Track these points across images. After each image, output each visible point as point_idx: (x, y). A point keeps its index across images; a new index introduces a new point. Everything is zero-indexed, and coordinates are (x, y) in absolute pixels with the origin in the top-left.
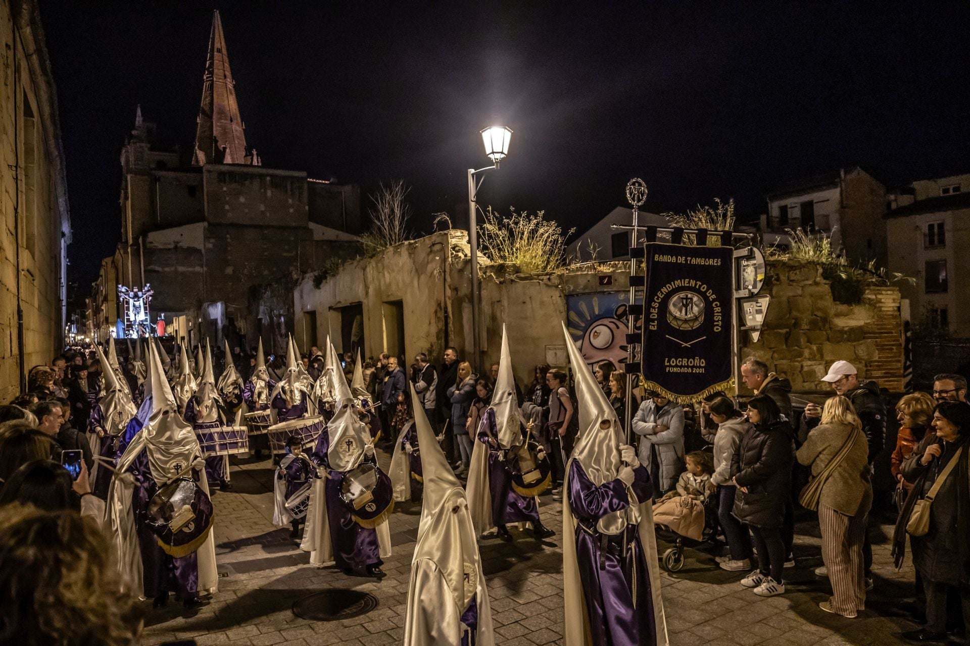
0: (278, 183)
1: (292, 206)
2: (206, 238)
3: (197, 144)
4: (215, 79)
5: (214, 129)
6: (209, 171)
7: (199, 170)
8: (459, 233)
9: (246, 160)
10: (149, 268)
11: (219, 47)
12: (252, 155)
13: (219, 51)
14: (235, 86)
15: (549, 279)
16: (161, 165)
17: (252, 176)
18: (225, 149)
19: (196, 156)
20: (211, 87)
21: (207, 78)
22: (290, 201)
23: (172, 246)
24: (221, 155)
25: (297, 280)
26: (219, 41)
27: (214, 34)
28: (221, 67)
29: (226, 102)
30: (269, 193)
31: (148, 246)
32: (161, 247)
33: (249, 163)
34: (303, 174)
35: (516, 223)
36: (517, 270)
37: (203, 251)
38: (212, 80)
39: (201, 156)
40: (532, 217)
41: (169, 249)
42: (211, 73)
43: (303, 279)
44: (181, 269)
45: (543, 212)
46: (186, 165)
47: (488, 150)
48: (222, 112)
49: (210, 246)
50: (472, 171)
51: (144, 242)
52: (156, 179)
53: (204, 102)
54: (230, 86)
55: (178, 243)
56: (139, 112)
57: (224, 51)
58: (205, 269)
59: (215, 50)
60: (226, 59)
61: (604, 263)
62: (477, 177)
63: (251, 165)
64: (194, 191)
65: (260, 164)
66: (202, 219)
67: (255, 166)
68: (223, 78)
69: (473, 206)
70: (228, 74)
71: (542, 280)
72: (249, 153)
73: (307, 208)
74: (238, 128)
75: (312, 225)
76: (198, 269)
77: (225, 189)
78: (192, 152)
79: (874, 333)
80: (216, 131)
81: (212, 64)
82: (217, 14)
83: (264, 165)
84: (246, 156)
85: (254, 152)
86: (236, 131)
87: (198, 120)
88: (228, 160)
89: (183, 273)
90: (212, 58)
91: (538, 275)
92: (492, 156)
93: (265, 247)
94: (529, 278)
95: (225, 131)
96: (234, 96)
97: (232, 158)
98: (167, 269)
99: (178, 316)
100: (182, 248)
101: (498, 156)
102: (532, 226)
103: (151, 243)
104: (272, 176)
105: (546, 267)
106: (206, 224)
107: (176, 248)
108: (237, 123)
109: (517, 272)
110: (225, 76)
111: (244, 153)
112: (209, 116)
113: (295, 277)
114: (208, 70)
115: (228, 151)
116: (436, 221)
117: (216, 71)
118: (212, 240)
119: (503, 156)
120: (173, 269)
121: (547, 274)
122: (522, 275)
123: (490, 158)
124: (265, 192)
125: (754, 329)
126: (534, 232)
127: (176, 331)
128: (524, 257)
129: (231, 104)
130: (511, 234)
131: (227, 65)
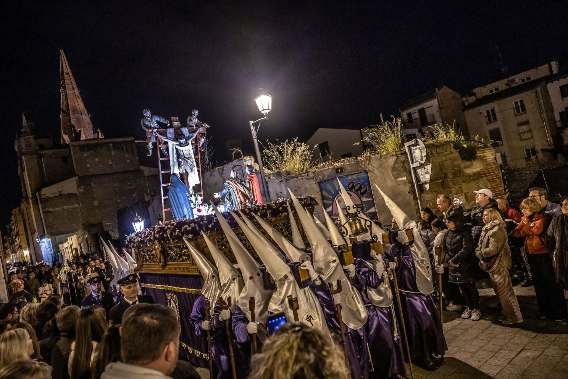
0: (117, 146)
1: (128, 158)
2: (78, 186)
3: (63, 131)
4: (67, 91)
5: (72, 120)
6: (74, 146)
7: (68, 146)
8: (249, 158)
9: (94, 136)
10: (46, 210)
11: (67, 72)
12: (98, 132)
13: (67, 74)
14: (80, 94)
15: (308, 175)
16: (42, 147)
17: (101, 145)
18: (80, 131)
19: (63, 138)
20: (66, 96)
21: (62, 91)
22: (127, 156)
23: (58, 194)
24: (78, 135)
25: (149, 201)
26: (66, 67)
27: (62, 65)
28: (70, 84)
29: (76, 103)
30: (113, 153)
31: (43, 197)
32: (52, 196)
33: (97, 137)
34: (133, 138)
35: (283, 147)
36: (288, 173)
37: (78, 194)
38: (66, 92)
39: (66, 137)
40: (291, 142)
41: (56, 197)
42: (65, 88)
43: (153, 200)
44: (66, 207)
45: (297, 138)
46: (57, 144)
47: (261, 109)
48: (75, 110)
49: (82, 190)
50: (252, 122)
51: (40, 195)
52: (41, 156)
53: (63, 105)
54: (77, 94)
55: (61, 192)
56: (24, 118)
57: (70, 74)
58: (81, 205)
59: (65, 74)
60: (72, 78)
61: (336, 161)
62: (256, 125)
63: (98, 139)
64: (66, 159)
65: (103, 137)
66: (75, 175)
67: (101, 139)
68: (72, 89)
69: (256, 141)
70: (75, 86)
71: (304, 176)
72: (95, 131)
73: (137, 158)
74: (86, 118)
75: (142, 168)
76: (76, 205)
77: (85, 155)
78: (60, 136)
79: (486, 174)
80: (73, 121)
81: (64, 82)
82: (62, 52)
83: (106, 137)
84: (94, 133)
85: (99, 130)
86: (85, 119)
87: (61, 117)
88: (83, 137)
89: (67, 210)
90: (63, 78)
91: (301, 174)
92: (263, 112)
93: (116, 185)
94: (297, 176)
95: (79, 121)
96: (81, 99)
97: (86, 136)
98: (57, 209)
99: (71, 236)
100: (64, 194)
101: (267, 111)
102: (291, 147)
103: (45, 195)
104: (113, 143)
105: (303, 169)
106: (77, 178)
107: (60, 195)
108: (85, 115)
109: (288, 174)
110: (73, 88)
111: (92, 132)
112: (67, 113)
113: (147, 199)
114: (62, 86)
115: (82, 132)
116: (233, 153)
117: (67, 86)
118: (83, 187)
119: (269, 111)
120: (61, 208)
121: (306, 173)
122: (292, 176)
123: (262, 113)
124: (111, 153)
125: (426, 183)
126: (293, 151)
127: (71, 245)
128: (290, 165)
129: (80, 104)
130: (281, 153)
131: (73, 81)
